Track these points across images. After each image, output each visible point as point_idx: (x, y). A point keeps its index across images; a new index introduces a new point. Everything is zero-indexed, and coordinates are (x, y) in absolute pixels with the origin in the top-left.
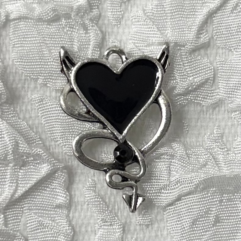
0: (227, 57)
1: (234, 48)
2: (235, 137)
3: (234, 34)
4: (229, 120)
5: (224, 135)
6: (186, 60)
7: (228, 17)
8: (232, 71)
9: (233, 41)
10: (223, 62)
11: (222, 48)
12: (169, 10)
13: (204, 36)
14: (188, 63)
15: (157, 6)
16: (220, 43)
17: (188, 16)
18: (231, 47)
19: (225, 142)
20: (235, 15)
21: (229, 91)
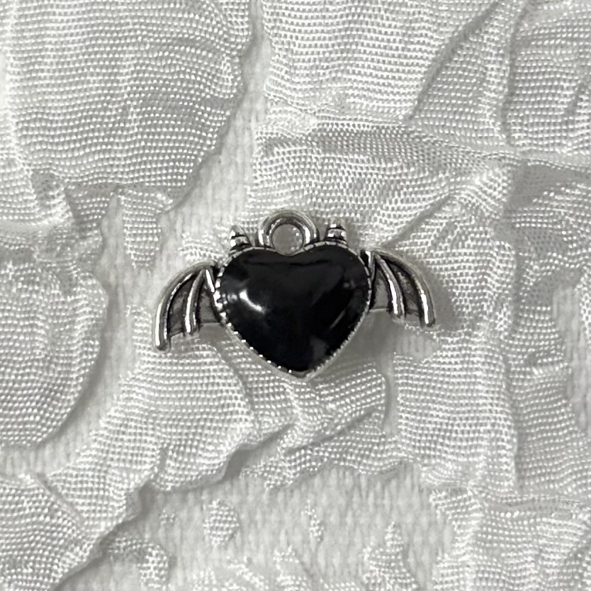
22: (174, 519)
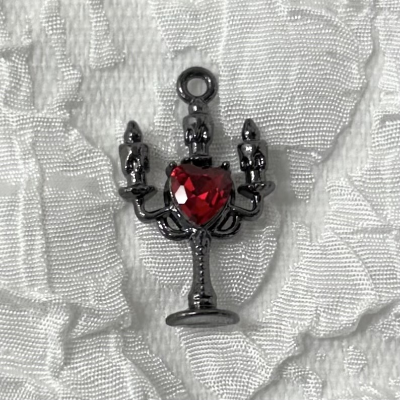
22: (325, 357)
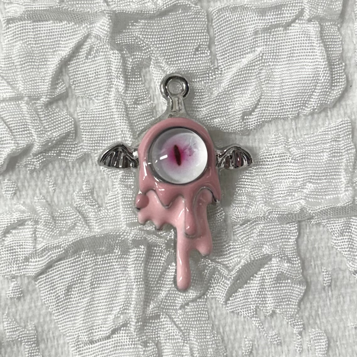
0: (88, 107)
1: (95, 96)
2: (107, 191)
3: (93, 81)
4: (98, 173)
5: (95, 190)
6: (43, 114)
7: (84, 63)
8: (94, 121)
9: (93, 89)
10: (84, 112)
11: (82, 97)
12: (18, 62)
13: (60, 87)
14: (44, 117)
15: (4, 59)
16: (79, 92)
17: (40, 67)
18: (91, 96)
19: (96, 197)
20: (91, 60)
21: (94, 143)
